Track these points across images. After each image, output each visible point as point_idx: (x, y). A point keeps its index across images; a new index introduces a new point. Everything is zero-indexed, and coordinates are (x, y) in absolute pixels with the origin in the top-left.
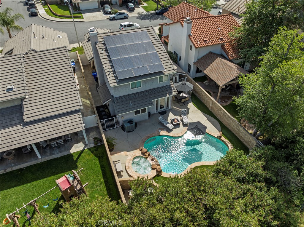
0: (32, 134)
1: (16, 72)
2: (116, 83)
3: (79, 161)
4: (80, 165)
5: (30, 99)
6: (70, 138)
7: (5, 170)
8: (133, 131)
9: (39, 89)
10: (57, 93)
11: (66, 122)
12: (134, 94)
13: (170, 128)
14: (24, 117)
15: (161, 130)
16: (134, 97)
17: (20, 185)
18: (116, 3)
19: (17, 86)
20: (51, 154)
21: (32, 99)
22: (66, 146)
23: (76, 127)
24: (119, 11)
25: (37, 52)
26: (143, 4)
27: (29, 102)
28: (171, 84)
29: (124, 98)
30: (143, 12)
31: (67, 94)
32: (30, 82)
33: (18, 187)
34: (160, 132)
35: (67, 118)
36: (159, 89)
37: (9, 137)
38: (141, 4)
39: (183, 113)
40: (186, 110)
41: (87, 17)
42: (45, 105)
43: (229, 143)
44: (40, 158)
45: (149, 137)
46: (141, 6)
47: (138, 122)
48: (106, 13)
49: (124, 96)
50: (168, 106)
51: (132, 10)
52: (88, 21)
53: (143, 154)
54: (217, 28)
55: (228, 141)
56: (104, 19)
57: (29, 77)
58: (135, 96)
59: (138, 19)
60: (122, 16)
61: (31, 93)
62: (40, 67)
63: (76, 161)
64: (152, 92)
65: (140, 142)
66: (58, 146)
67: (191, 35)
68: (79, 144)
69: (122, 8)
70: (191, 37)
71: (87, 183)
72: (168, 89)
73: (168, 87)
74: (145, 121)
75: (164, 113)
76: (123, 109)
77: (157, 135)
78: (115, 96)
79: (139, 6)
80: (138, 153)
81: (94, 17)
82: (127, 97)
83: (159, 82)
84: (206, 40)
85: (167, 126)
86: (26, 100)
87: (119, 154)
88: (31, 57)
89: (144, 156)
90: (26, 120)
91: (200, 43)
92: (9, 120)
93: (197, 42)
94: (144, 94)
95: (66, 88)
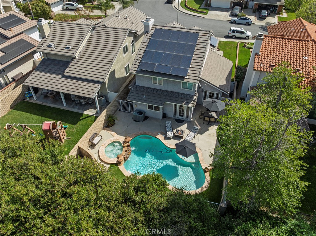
0: (62, 85)
1: (79, 37)
2: (136, 71)
3: (82, 121)
4: (79, 124)
5: (77, 60)
6: (91, 103)
7: (43, 103)
8: (139, 122)
9: (88, 55)
10: (96, 63)
11: (86, 87)
12: (154, 89)
13: (168, 135)
14: (66, 71)
15: (161, 134)
16: (152, 91)
17: (40, 116)
18: (252, 7)
19: (73, 47)
20: (73, 107)
21: (79, 60)
22: (86, 107)
23: (89, 93)
24: (247, 16)
25: (106, 27)
26: (282, 15)
27: (75, 62)
28: (196, 95)
29: (144, 89)
30: (273, 23)
31: (102, 66)
32: (86, 48)
33: (38, 117)
34: (157, 135)
35: (89, 84)
36: (179, 95)
37: (50, 80)
38: (279, 14)
39: (193, 130)
40: (197, 128)
41: (212, 14)
42: (83, 69)
43: (208, 181)
44: (64, 106)
45: (145, 133)
46: (279, 16)
47: (151, 117)
48: (232, 15)
49: (144, 87)
50: (187, 117)
51: (262, 18)
52: (209, 18)
53: (124, 142)
54: (302, 57)
55: (209, 180)
56: (226, 20)
57: (88, 44)
58: (154, 91)
59: (260, 29)
60: (245, 22)
61: (81, 56)
62: (100, 40)
63: (80, 120)
64: (170, 95)
65: (134, 133)
66: (81, 105)
67: (259, 54)
68: (94, 110)
69: (255, 13)
70: (256, 56)
71: (69, 138)
72: (189, 98)
73: (189, 97)
74: (156, 119)
75: (181, 122)
76: (135, 97)
77: (153, 135)
78: (137, 84)
79: (276, 16)
80: (122, 139)
81: (217, 15)
82: (146, 89)
83: (182, 88)
84: (274, 66)
85: (168, 133)
86: (75, 60)
87: (110, 132)
88: (100, 30)
89: (123, 145)
90: (65, 74)
91: (264, 66)
92: (58, 69)
93: (260, 64)
94: (162, 93)
95: (104, 62)
